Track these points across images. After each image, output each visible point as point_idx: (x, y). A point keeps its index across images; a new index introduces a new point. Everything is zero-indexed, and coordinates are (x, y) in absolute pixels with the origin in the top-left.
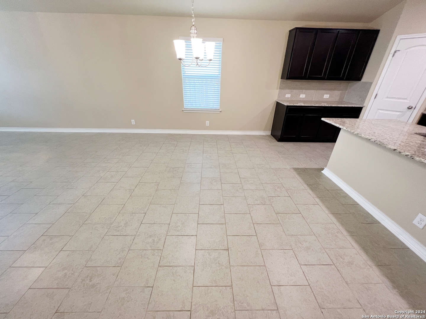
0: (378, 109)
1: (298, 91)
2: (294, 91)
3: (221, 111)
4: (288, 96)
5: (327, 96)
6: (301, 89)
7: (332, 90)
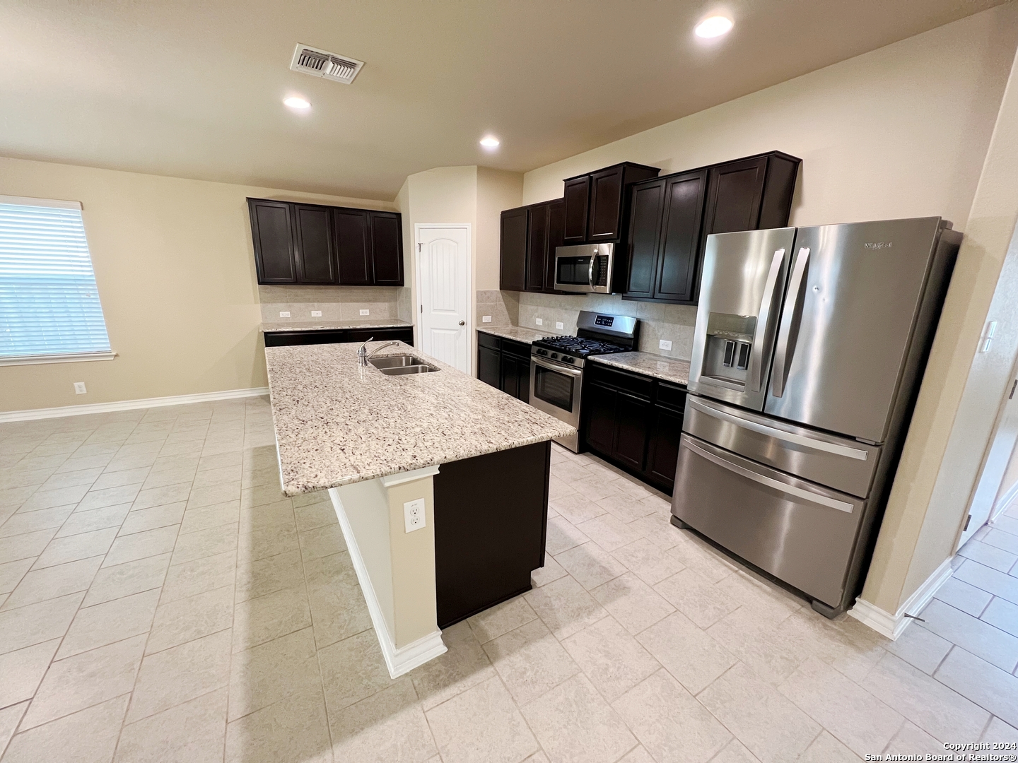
0: (432, 329)
1: (302, 305)
2: (295, 304)
3: (116, 356)
4: (285, 314)
5: (366, 312)
6: (309, 301)
7: (370, 301)
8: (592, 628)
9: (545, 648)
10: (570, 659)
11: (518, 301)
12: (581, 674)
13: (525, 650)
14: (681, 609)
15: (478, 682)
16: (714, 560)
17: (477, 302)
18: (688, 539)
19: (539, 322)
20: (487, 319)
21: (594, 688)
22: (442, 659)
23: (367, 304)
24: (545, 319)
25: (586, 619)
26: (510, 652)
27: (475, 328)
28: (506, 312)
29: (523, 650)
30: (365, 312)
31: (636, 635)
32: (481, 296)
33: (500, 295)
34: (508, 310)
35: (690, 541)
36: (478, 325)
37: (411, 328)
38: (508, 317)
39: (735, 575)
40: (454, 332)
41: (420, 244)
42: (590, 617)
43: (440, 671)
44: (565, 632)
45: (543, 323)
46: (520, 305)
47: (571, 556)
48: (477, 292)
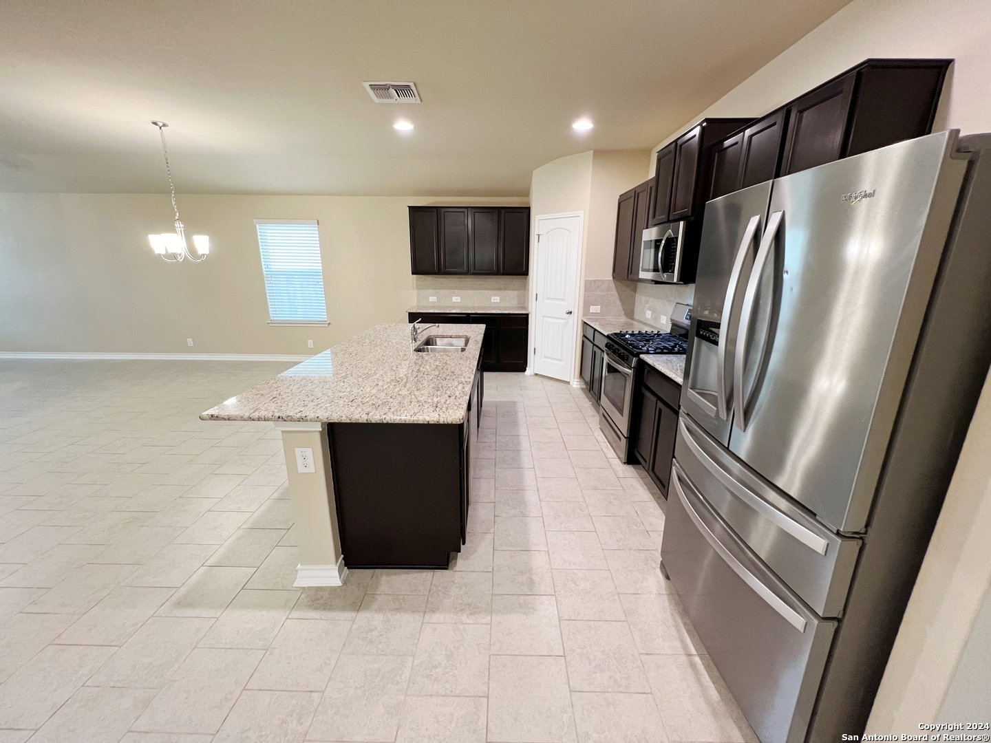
0: (544, 317)
1: (446, 292)
2: (441, 291)
3: (329, 324)
4: (432, 299)
5: (497, 299)
6: (451, 288)
7: (501, 289)
8: (461, 627)
9: (407, 621)
10: (416, 642)
11: (635, 290)
12: (411, 659)
13: (392, 614)
14: (568, 658)
15: (337, 618)
16: (673, 629)
17: (585, 291)
18: (664, 592)
19: (649, 314)
20: (595, 309)
21: (408, 675)
22: (333, 590)
23: (497, 292)
24: (654, 312)
25: (465, 616)
26: (379, 610)
27: (581, 319)
28: (619, 303)
29: (389, 614)
30: (495, 299)
31: (493, 655)
32: (590, 287)
33: (612, 285)
34: (621, 300)
35: (666, 597)
36: (584, 317)
37: (527, 315)
38: (621, 308)
39: (683, 658)
40: (562, 321)
41: (539, 235)
42: (470, 617)
43: (322, 597)
44: (436, 617)
45: (652, 316)
46: (637, 295)
47: (511, 557)
48: (586, 281)
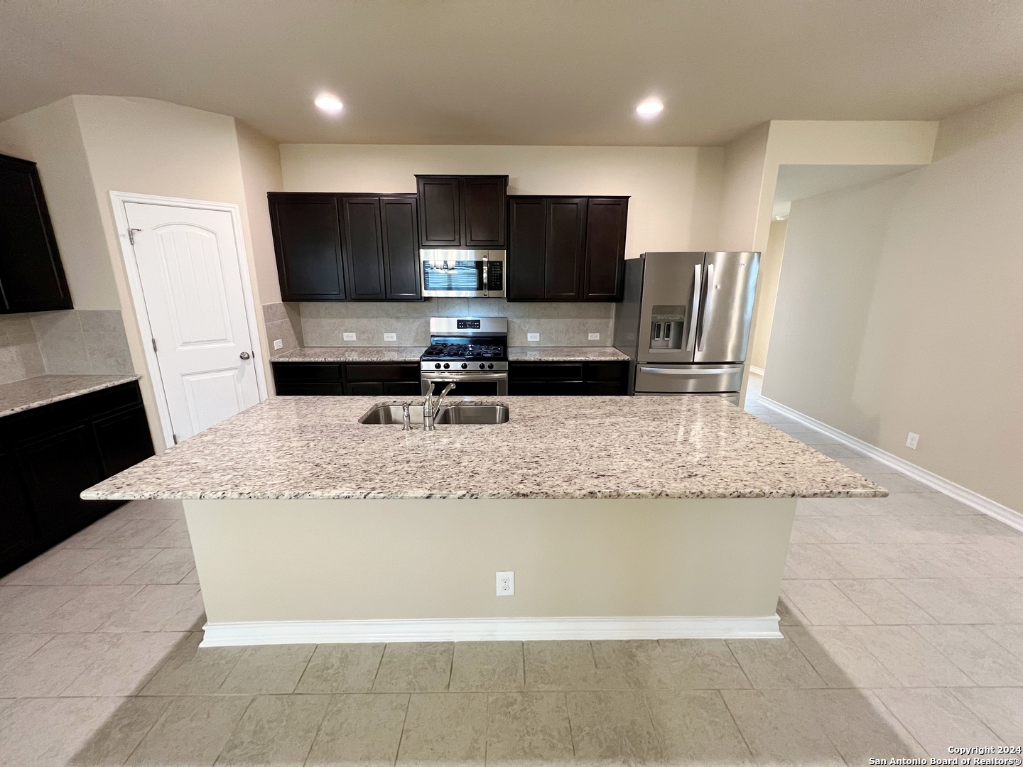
0: (183, 375)
17: (266, 321)
20: (277, 344)
27: (268, 359)
28: (292, 331)
33: (284, 309)
34: (293, 327)
36: (272, 355)
37: (134, 384)
38: (295, 338)
40: (233, 372)
41: (131, 231)
48: (264, 307)
